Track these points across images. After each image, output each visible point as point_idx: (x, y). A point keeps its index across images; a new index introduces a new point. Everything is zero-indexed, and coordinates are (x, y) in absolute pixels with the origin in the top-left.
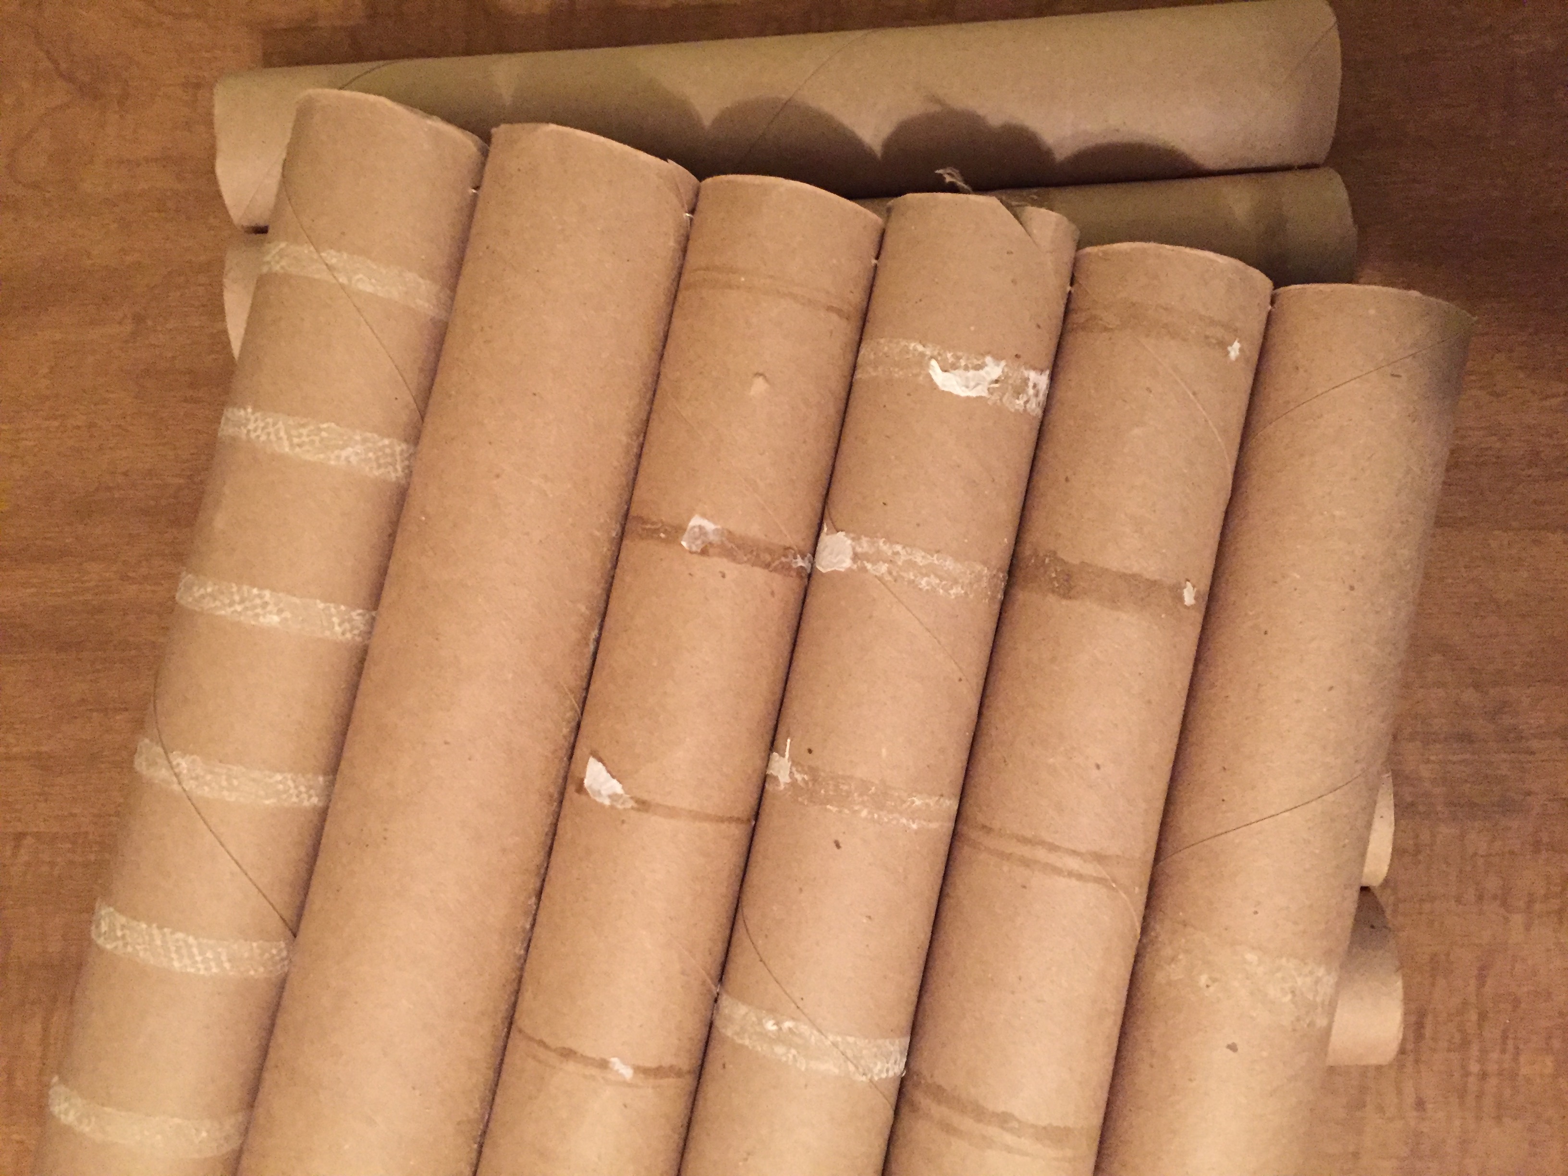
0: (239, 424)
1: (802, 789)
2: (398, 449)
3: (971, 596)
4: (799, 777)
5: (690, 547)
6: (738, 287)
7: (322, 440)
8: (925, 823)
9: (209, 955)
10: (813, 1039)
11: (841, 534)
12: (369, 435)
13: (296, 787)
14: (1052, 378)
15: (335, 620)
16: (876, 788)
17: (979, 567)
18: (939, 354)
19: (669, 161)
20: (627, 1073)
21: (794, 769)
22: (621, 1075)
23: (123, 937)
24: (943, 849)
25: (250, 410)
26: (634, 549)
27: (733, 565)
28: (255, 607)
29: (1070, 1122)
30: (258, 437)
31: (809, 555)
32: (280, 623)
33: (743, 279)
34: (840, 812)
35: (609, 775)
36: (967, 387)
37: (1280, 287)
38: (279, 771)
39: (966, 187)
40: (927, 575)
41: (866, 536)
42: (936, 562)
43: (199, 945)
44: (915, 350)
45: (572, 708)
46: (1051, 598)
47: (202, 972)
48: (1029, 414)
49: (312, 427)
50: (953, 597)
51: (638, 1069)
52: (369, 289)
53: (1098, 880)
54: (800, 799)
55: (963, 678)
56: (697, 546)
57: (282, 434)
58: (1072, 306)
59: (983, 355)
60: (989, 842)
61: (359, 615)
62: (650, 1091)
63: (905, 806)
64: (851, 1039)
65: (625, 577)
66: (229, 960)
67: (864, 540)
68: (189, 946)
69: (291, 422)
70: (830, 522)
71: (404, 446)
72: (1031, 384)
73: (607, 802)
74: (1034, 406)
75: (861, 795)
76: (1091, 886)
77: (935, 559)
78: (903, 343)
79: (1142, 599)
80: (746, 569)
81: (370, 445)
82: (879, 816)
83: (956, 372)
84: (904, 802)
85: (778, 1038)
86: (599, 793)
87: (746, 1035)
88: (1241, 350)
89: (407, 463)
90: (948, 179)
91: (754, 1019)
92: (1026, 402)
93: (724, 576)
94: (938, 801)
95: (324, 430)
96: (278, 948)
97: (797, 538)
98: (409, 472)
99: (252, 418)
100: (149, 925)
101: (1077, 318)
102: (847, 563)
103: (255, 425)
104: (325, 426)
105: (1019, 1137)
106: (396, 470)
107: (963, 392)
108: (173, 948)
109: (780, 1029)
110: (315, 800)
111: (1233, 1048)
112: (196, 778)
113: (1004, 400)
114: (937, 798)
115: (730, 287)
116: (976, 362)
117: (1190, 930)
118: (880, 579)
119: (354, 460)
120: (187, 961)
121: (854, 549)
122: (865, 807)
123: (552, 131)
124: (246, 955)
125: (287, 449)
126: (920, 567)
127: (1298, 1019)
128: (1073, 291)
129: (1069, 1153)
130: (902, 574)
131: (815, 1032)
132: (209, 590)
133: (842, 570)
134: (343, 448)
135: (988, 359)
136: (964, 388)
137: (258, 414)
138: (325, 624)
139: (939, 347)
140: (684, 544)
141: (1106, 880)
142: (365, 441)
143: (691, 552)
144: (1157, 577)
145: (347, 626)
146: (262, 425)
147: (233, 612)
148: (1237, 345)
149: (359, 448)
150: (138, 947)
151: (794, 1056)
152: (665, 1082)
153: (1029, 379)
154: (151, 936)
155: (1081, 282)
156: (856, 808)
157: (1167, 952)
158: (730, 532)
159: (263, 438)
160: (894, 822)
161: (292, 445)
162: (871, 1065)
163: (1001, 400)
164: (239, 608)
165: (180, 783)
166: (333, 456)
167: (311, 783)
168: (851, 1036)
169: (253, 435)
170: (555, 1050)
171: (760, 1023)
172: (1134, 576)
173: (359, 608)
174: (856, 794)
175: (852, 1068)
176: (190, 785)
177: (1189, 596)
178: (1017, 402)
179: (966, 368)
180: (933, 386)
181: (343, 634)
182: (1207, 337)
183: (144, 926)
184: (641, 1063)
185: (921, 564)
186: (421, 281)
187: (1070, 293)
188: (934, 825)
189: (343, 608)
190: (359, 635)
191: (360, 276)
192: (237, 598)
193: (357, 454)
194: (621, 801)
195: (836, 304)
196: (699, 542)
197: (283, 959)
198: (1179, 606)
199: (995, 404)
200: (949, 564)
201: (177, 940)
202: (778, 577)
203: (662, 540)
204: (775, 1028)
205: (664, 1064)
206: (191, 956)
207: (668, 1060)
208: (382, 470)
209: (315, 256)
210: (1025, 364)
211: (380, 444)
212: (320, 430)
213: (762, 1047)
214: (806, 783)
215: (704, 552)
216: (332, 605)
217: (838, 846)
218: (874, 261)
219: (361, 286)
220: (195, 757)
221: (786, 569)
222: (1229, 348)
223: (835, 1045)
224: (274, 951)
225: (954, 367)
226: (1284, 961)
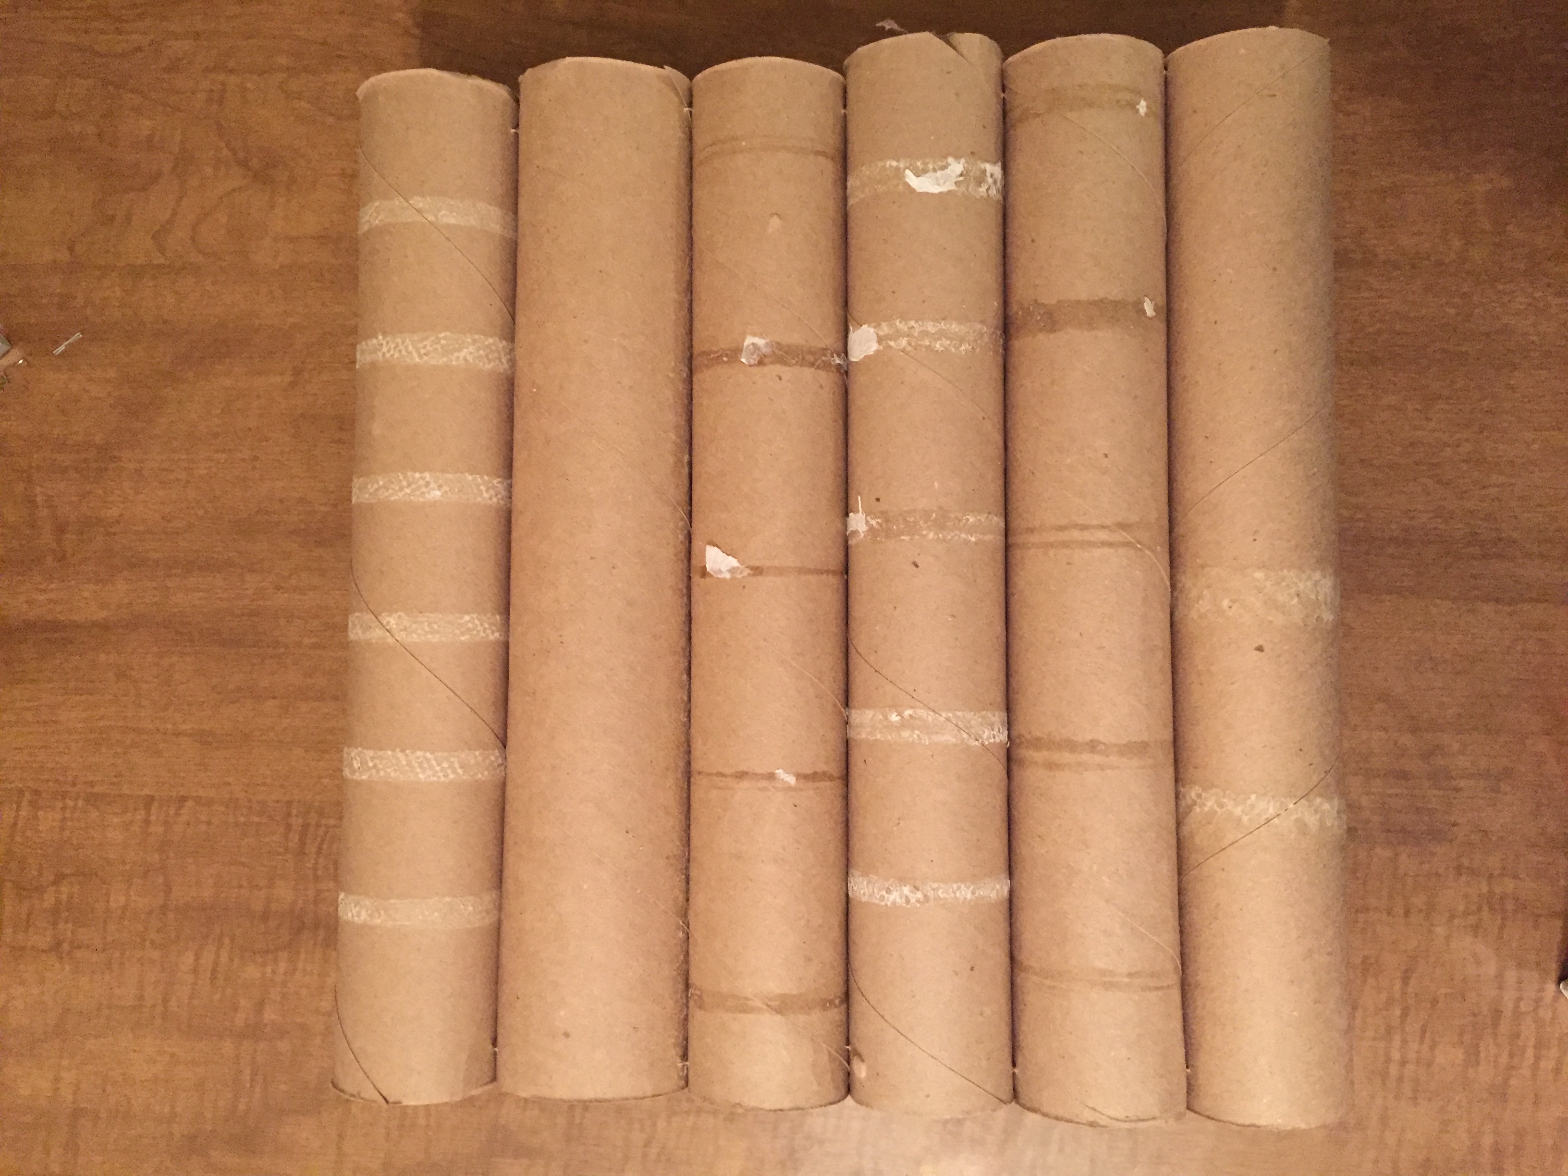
0: (375, 351)
1: (878, 530)
2: (500, 345)
3: (978, 350)
4: (873, 522)
5: (749, 362)
6: (741, 151)
7: (443, 347)
8: (981, 536)
9: (445, 765)
10: (930, 719)
11: (865, 327)
12: (477, 337)
13: (482, 625)
14: (1005, 169)
15: (483, 488)
16: (936, 514)
17: (979, 326)
18: (911, 165)
19: (666, 67)
20: (791, 780)
21: (869, 518)
22: (787, 782)
23: (375, 766)
24: (1000, 556)
25: (380, 337)
26: (704, 379)
27: (787, 368)
28: (419, 487)
29: (1145, 737)
30: (392, 355)
31: (843, 355)
32: (442, 496)
33: (744, 143)
34: (911, 539)
35: (725, 554)
36: (938, 185)
37: (1169, 53)
38: (467, 613)
39: (902, 30)
40: (940, 339)
41: (885, 321)
42: (944, 327)
43: (436, 759)
44: (891, 166)
45: (682, 519)
46: (1041, 336)
47: (442, 779)
48: (992, 199)
49: (432, 338)
50: (963, 353)
51: (798, 776)
52: (452, 221)
53: (1127, 544)
54: (878, 539)
55: (986, 416)
56: (754, 359)
57: (411, 348)
58: (1008, 107)
59: (945, 157)
60: (1034, 539)
61: (498, 482)
62: (812, 792)
63: (961, 524)
64: (959, 714)
65: (701, 400)
66: (462, 767)
67: (884, 325)
68: (428, 760)
69: (415, 337)
70: (854, 323)
71: (504, 343)
72: (988, 174)
73: (728, 576)
74: (995, 192)
75: (926, 522)
76: (1122, 551)
77: (942, 325)
78: (880, 164)
79: (1112, 317)
80: (797, 369)
81: (479, 344)
82: (943, 535)
83: (927, 175)
84: (960, 521)
85: (904, 724)
86: (720, 571)
87: (877, 732)
88: (1148, 107)
89: (508, 357)
90: (887, 27)
91: (881, 717)
92: (988, 190)
93: (780, 379)
94: (987, 518)
95: (442, 338)
96: (494, 756)
97: (829, 339)
98: (513, 362)
99: (384, 343)
100: (393, 750)
101: (1015, 114)
102: (874, 347)
103: (387, 348)
104: (442, 335)
105: (1108, 756)
106: (502, 363)
107: (935, 189)
108: (416, 765)
109: (902, 717)
110: (497, 634)
111: (1260, 649)
112: (405, 629)
113: (970, 189)
114: (986, 515)
115: (734, 152)
116: (940, 164)
117: (1207, 570)
118: (903, 350)
119: (470, 358)
120: (429, 773)
121: (877, 334)
122: (930, 530)
123: (569, 63)
124: (472, 762)
125: (417, 360)
126: (933, 334)
127: (1307, 616)
128: (1006, 97)
129: (1150, 761)
130: (920, 342)
131: (931, 713)
132: (381, 483)
133: (872, 353)
134: (460, 350)
135: (950, 160)
136: (936, 186)
137: (388, 338)
138: (476, 492)
139: (909, 159)
140: (743, 360)
141: (1131, 543)
142: (474, 341)
143: (750, 366)
144: (1119, 298)
145: (492, 492)
146: (393, 346)
147: (404, 496)
148: (1143, 103)
149: (471, 349)
150: (389, 770)
151: (918, 736)
152: (821, 784)
153: (985, 171)
154: (397, 759)
155: (1011, 87)
156: (924, 533)
157: (1194, 593)
158: (778, 343)
159: (397, 355)
160: (956, 538)
161: (420, 356)
162: (980, 732)
163: (967, 190)
164: (408, 491)
165: (392, 636)
166: (453, 358)
167: (492, 620)
168: (959, 711)
169: (388, 355)
170: (731, 776)
171: (886, 718)
172: (1102, 301)
173: (499, 477)
174: (921, 522)
175: (965, 736)
176: (401, 636)
177: (1149, 309)
178: (981, 190)
179: (935, 170)
180: (912, 191)
181: (491, 499)
182: (1118, 101)
183: (390, 753)
184: (800, 771)
185: (933, 332)
186: (491, 208)
187: (1004, 98)
188: (989, 537)
189: (486, 478)
190: (502, 499)
191: (443, 212)
192: (405, 483)
193: (471, 353)
194: (738, 572)
195: (820, 148)
196: (755, 356)
197: (499, 766)
198: (1143, 318)
199: (963, 194)
200: (955, 327)
201: (418, 758)
202: (822, 374)
203: (727, 362)
204: (898, 718)
205: (818, 770)
206: (431, 767)
207: (821, 767)
208: (492, 364)
209: (406, 204)
210: (980, 159)
211: (487, 343)
212: (439, 339)
213: (891, 736)
214: (880, 525)
215: (761, 363)
216: (478, 476)
217: (917, 566)
218: (843, 111)
219: (445, 220)
220: (400, 613)
221: (826, 366)
222: (1138, 107)
223: (948, 719)
224: (493, 758)
225: (925, 171)
226: (1285, 572)
